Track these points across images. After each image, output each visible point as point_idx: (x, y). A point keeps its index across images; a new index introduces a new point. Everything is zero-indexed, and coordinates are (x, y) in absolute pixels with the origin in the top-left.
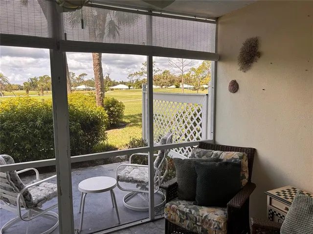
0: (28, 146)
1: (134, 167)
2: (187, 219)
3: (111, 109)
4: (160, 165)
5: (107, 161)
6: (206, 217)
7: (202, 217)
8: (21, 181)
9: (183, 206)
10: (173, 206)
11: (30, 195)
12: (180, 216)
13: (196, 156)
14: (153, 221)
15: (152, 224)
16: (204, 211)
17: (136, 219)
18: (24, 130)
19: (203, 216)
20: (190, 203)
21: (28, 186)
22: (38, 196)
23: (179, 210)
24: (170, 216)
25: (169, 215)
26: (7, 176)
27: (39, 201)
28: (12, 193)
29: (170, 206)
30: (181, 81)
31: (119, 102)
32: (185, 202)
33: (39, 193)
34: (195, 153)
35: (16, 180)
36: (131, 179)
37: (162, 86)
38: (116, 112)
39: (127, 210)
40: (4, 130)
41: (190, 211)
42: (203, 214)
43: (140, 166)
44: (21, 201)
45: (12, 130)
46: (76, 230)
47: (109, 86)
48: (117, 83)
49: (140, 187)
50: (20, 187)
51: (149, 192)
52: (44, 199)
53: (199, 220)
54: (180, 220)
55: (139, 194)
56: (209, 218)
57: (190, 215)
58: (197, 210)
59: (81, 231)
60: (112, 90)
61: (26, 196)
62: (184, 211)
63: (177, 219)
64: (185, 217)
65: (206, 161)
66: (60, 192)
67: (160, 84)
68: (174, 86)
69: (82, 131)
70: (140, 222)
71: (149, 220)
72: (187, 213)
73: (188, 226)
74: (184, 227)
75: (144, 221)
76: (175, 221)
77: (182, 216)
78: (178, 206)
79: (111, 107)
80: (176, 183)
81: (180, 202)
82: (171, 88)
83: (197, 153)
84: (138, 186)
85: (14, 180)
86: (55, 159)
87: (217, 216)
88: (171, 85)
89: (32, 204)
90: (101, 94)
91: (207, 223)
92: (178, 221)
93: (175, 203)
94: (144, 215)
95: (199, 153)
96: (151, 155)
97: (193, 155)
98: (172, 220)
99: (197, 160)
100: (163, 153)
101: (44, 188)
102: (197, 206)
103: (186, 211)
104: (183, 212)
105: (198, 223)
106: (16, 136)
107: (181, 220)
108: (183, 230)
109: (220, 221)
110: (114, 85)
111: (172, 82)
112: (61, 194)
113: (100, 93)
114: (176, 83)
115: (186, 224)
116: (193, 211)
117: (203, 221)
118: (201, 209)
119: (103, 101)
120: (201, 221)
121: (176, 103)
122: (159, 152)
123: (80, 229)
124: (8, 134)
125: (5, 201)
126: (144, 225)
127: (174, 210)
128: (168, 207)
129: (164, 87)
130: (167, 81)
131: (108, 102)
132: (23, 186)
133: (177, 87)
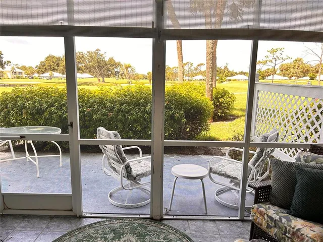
0: (139, 128)
1: (230, 162)
2: (275, 227)
3: (220, 100)
4: (257, 164)
5: (207, 152)
6: (299, 230)
7: (293, 228)
8: (124, 155)
9: (273, 211)
10: (262, 209)
11: (131, 169)
12: (268, 221)
13: (302, 160)
14: (242, 220)
15: (240, 224)
16: (298, 223)
17: (224, 214)
18: (137, 113)
19: (296, 229)
20: (282, 210)
21: (130, 160)
22: (138, 171)
23: (267, 215)
24: (257, 219)
25: (255, 217)
26: (115, 149)
27: (138, 175)
28: (118, 164)
29: (258, 209)
30: (317, 72)
31: (231, 93)
32: (276, 208)
33: (139, 168)
34: (302, 157)
35: (121, 154)
36: (224, 173)
37: (291, 77)
38: (225, 103)
39: (217, 203)
40: (122, 111)
41: (280, 219)
42: (295, 227)
43: (237, 162)
44: (123, 172)
45: (127, 113)
46: (165, 208)
47: (226, 76)
48: (236, 73)
49: (233, 184)
50: (124, 160)
51: (240, 190)
52: (141, 175)
53: (289, 231)
54: (267, 225)
55: (233, 191)
56: (302, 233)
57: (280, 223)
58: (289, 220)
59: (170, 211)
60: (230, 80)
61: (128, 168)
62: (273, 217)
63: (263, 224)
64: (273, 223)
65: (313, 168)
66: (153, 171)
67: (288, 74)
68: (307, 78)
69: (185, 119)
70: (227, 218)
71: (238, 218)
72: (275, 220)
73: (275, 234)
74: (271, 235)
75: (231, 218)
76: (261, 225)
77: (270, 222)
78: (266, 210)
79: (220, 98)
80: (270, 186)
81: (271, 206)
82: (302, 80)
83: (304, 157)
84: (231, 182)
85: (120, 153)
86: (151, 140)
87: (312, 232)
88: (303, 77)
89: (132, 176)
90: (212, 85)
91: (298, 237)
92: (264, 226)
93: (264, 206)
94: (233, 213)
95: (307, 157)
96: (246, 151)
97: (298, 159)
98: (258, 224)
99: (302, 165)
100: (262, 151)
101: (144, 165)
102: (290, 216)
103: (275, 217)
104: (271, 218)
105: (287, 235)
106: (130, 119)
107: (268, 227)
108: (269, 238)
109: (315, 239)
110: (232, 75)
111: (305, 73)
112: (154, 173)
113: (210, 83)
114: (311, 74)
115: (273, 232)
116: (284, 220)
117: (294, 234)
118: (294, 220)
119: (212, 92)
120: (291, 233)
121: (303, 98)
122: (258, 150)
123: (169, 209)
124: (125, 116)
125: (114, 170)
126: (232, 222)
127: (261, 213)
128: (255, 209)
129: (293, 78)
130: (298, 71)
131: (218, 93)
132: (126, 160)
133: (312, 79)
